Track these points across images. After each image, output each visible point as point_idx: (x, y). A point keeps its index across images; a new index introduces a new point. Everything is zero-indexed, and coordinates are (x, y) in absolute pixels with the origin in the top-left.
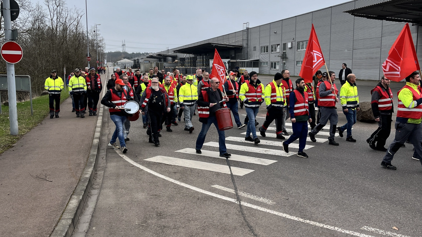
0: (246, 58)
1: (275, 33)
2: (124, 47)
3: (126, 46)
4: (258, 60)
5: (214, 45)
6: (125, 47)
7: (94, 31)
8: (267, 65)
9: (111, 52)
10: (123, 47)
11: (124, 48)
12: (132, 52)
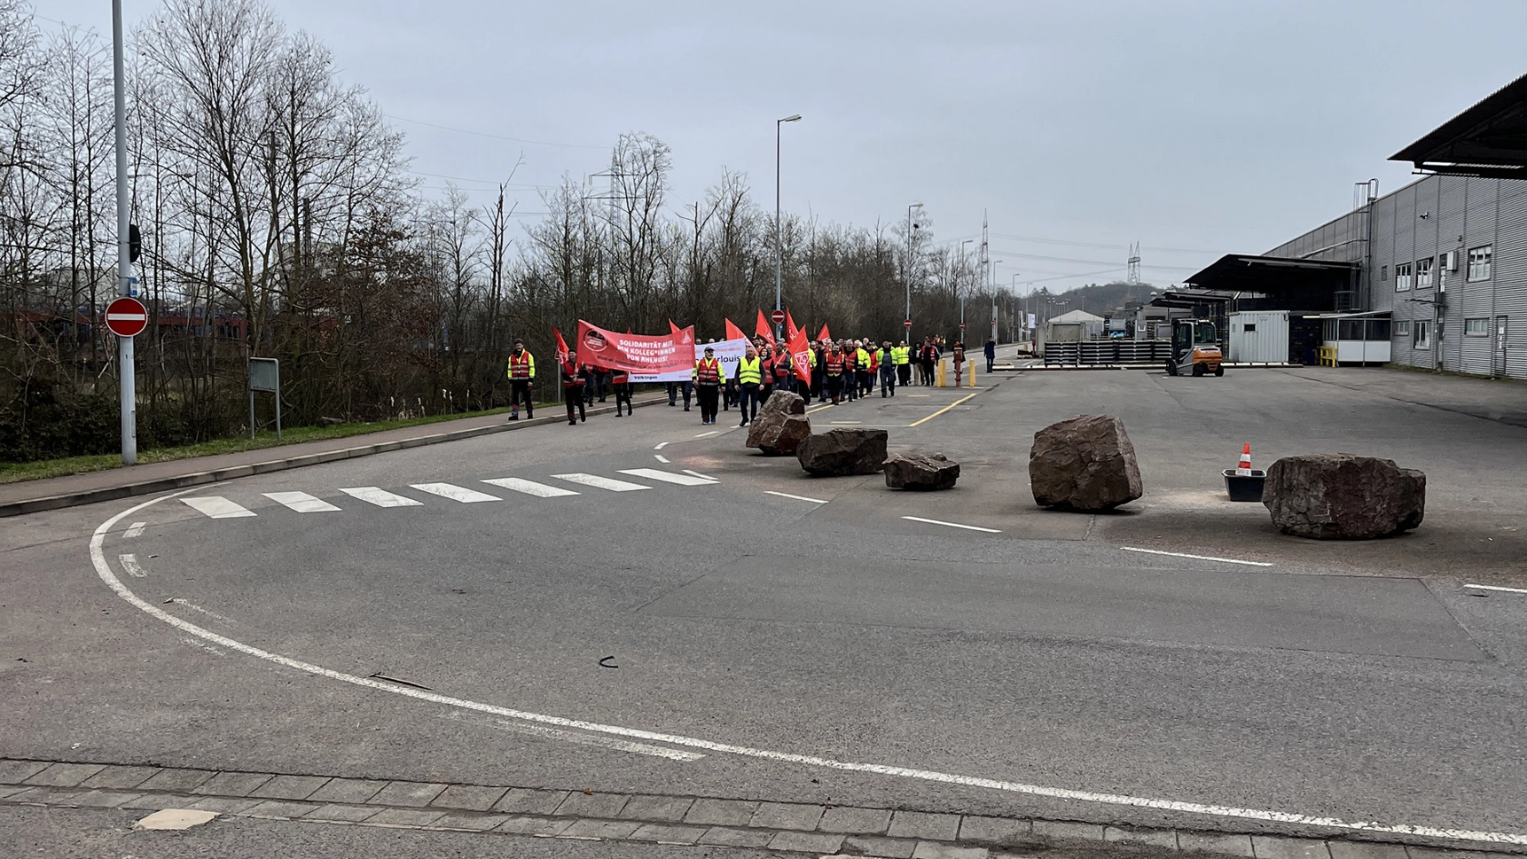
0: (1365, 305)
1: (1424, 217)
2: (1134, 266)
3: (1141, 262)
4: (1388, 315)
5: (1251, 261)
6: (1139, 266)
7: (916, 226)
8: (1406, 333)
9: (1094, 285)
10: (1132, 268)
11: (1136, 271)
12: (1169, 286)
